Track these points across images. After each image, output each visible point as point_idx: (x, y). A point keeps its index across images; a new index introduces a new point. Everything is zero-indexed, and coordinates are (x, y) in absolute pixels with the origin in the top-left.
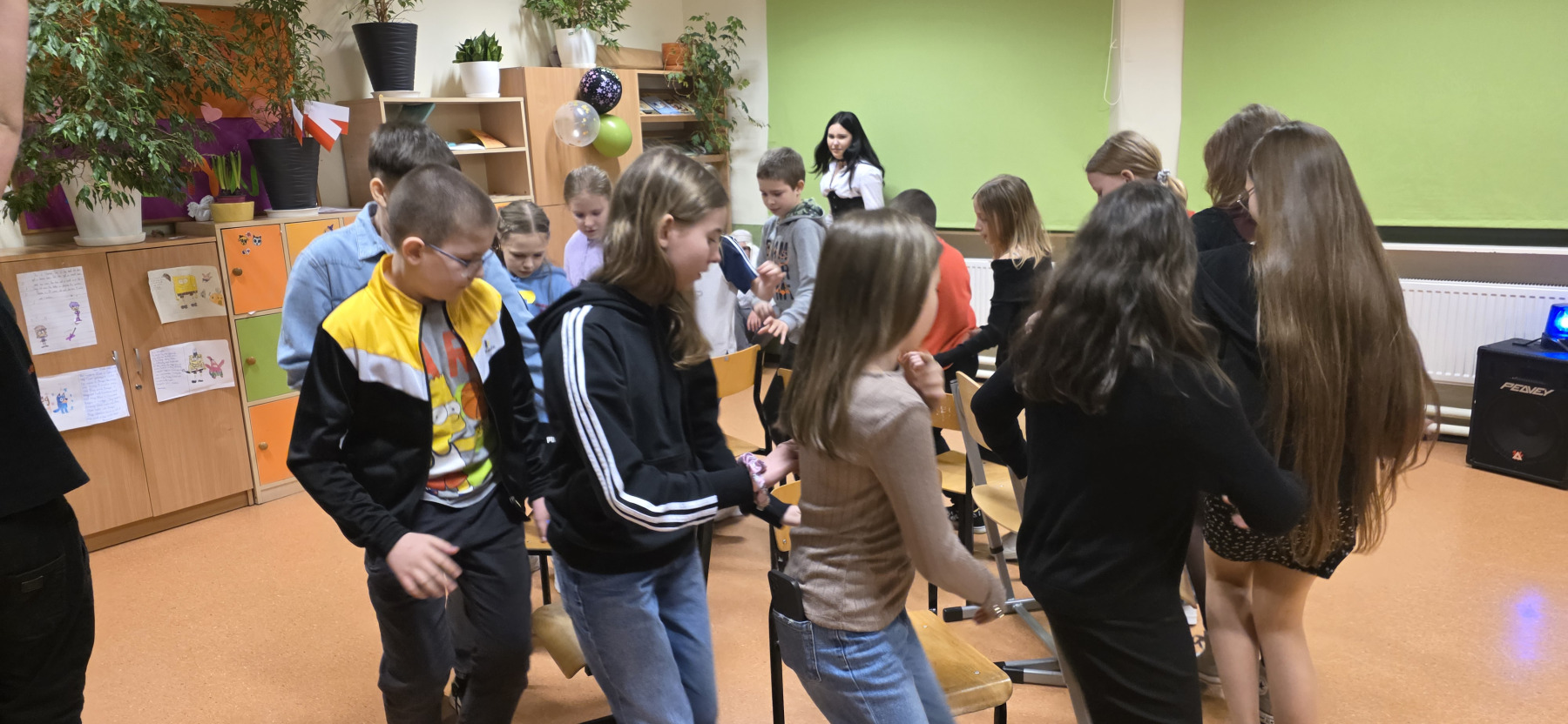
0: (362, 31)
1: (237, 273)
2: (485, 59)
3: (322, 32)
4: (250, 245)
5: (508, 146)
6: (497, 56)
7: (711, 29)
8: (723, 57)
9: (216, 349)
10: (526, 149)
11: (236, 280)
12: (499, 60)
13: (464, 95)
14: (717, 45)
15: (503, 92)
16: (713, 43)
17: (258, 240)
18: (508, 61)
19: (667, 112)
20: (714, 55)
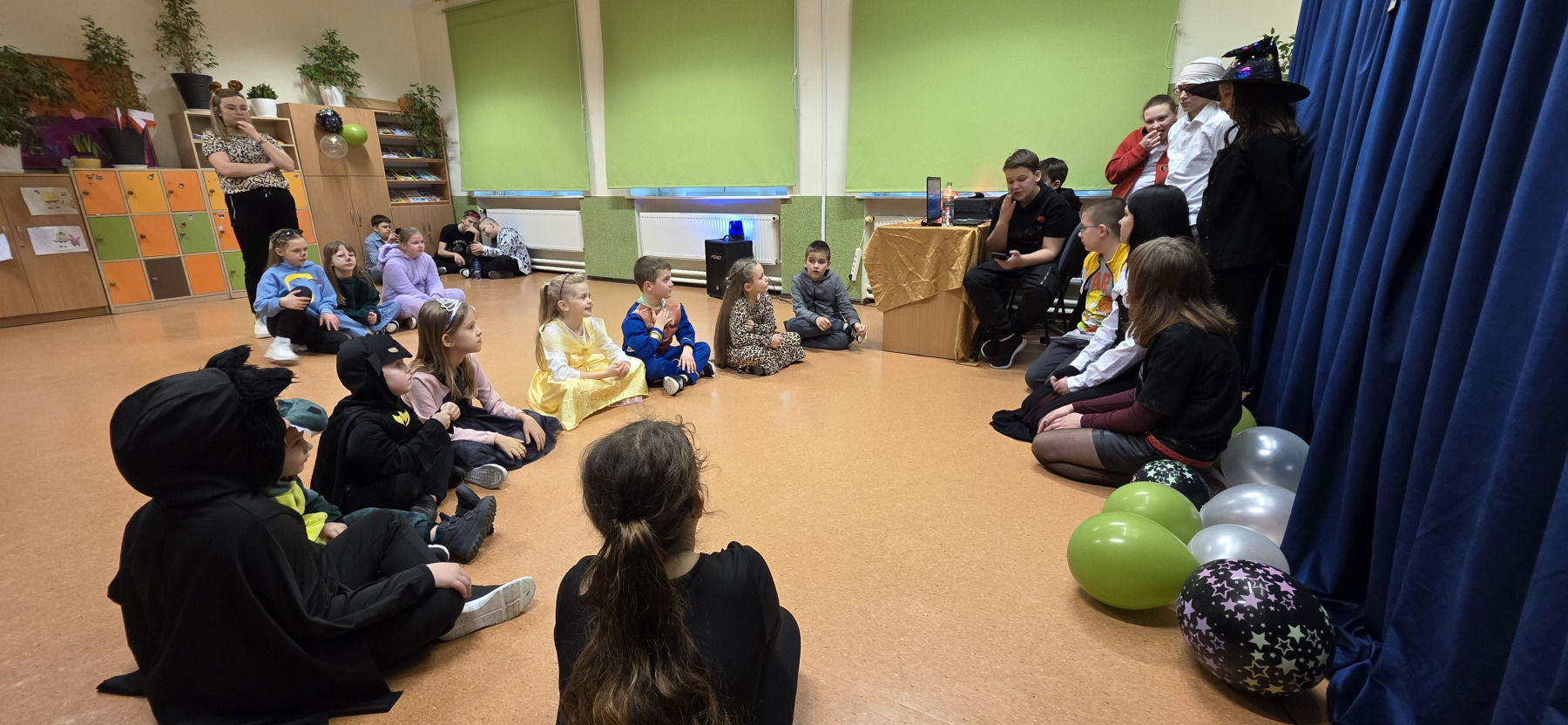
0: (176, 77)
1: (86, 193)
2: (263, 97)
3: (140, 75)
4: (94, 180)
5: (285, 143)
6: (272, 96)
7: (421, 91)
8: (430, 106)
9: (75, 231)
10: (294, 145)
11: (86, 199)
12: (275, 98)
13: (255, 115)
14: (427, 100)
15: (278, 116)
16: (422, 99)
17: (100, 178)
18: (280, 101)
19: (399, 133)
20: (424, 106)
